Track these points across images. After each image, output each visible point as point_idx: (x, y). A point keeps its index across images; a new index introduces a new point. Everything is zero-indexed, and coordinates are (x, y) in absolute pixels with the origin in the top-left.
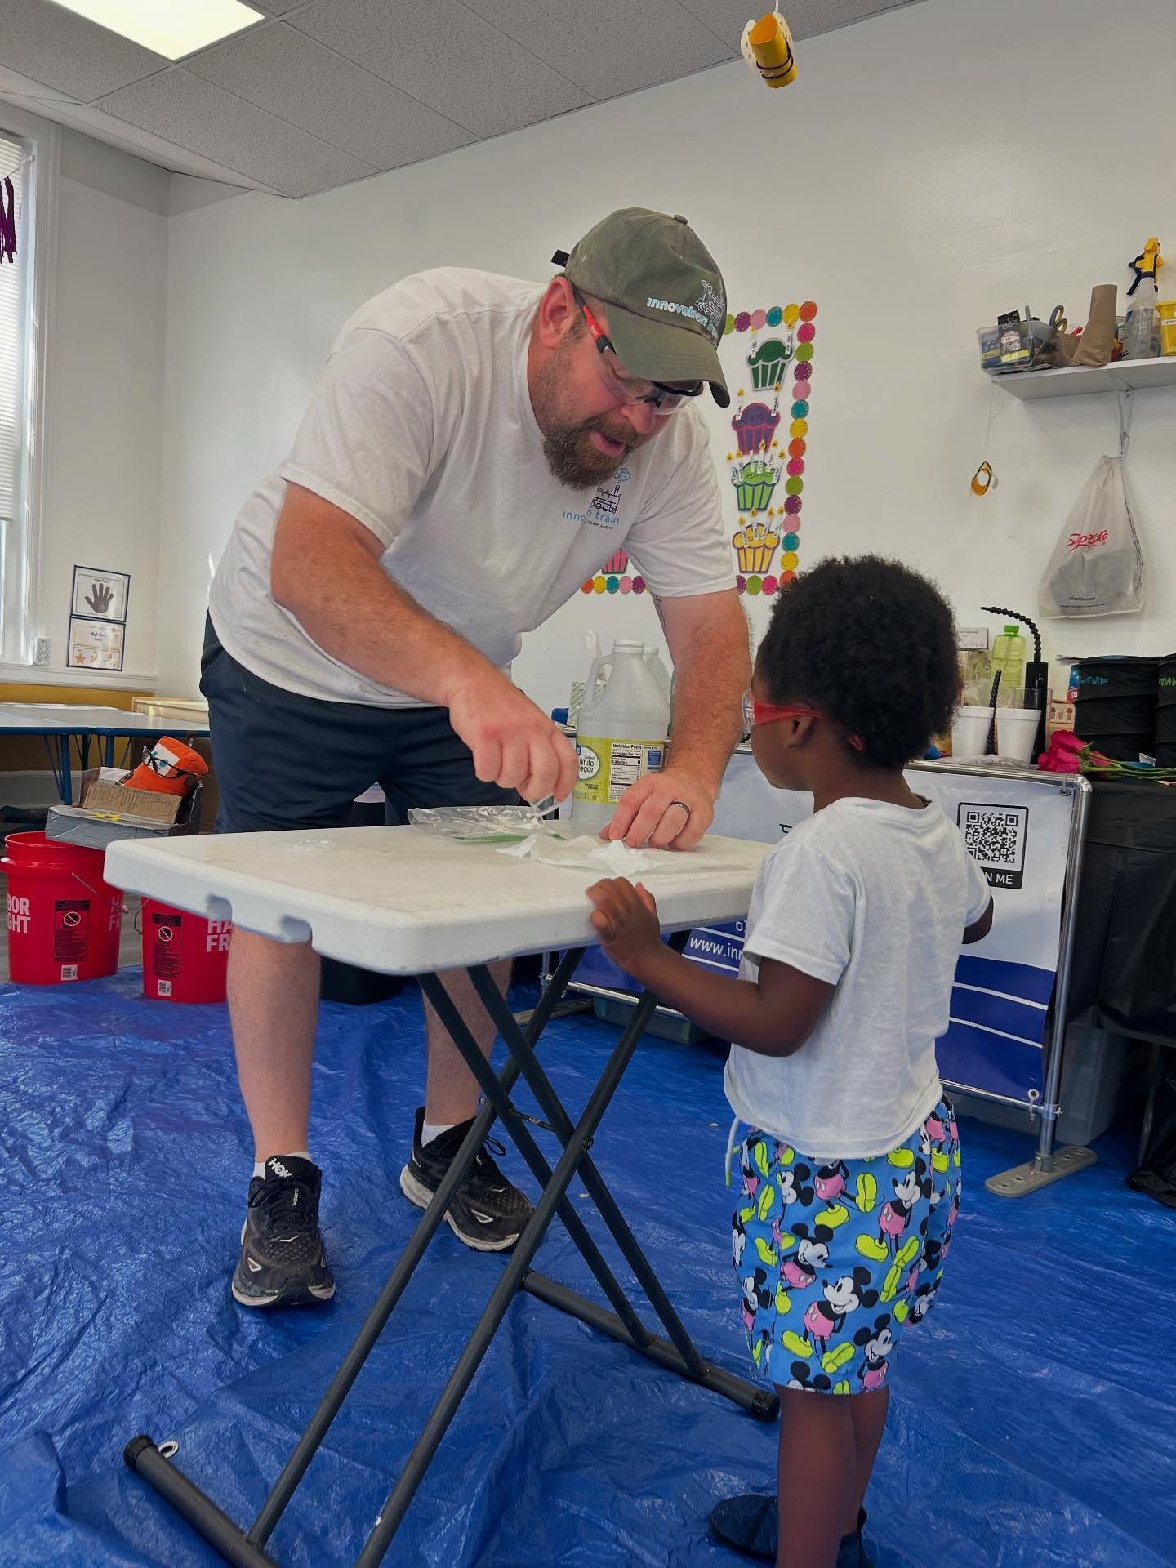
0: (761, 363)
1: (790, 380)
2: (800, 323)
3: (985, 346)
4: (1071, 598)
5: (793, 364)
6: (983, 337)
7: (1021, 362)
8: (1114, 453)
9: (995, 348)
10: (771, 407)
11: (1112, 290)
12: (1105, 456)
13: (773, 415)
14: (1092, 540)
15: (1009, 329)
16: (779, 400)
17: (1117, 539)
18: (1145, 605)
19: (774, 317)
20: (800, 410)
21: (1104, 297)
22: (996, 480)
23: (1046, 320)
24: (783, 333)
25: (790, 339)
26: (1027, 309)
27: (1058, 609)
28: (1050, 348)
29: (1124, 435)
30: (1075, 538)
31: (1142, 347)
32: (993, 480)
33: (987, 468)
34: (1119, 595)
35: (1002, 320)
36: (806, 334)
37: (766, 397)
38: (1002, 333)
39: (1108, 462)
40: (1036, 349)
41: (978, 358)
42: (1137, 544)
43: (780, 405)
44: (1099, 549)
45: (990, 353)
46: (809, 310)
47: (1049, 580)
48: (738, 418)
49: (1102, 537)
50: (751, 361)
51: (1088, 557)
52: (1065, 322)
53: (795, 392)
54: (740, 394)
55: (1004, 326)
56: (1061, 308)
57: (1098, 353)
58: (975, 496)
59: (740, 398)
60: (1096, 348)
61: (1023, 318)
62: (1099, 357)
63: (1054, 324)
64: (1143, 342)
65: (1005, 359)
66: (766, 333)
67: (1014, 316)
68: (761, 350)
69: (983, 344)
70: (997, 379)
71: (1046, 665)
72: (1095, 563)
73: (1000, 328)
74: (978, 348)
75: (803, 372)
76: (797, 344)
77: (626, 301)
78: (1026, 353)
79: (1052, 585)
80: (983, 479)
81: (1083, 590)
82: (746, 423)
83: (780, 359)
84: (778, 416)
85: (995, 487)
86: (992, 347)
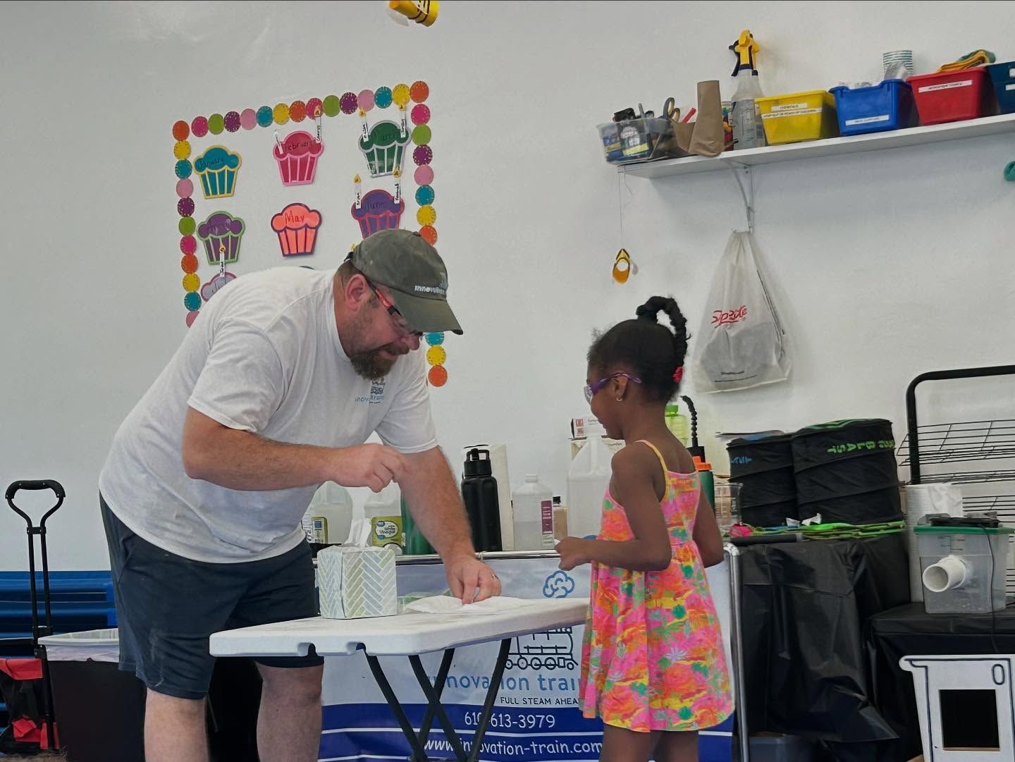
0: (375, 147)
1: (409, 164)
2: (412, 104)
3: (606, 140)
4: (723, 373)
5: (411, 148)
6: (603, 130)
7: (642, 155)
8: (744, 228)
9: (616, 142)
10: (393, 193)
11: (714, 86)
12: (735, 232)
13: (397, 202)
14: (734, 316)
15: (627, 125)
16: (401, 185)
17: (756, 315)
18: (791, 372)
19: (384, 98)
20: (425, 196)
21: (710, 90)
22: (636, 267)
23: (659, 113)
24: (393, 114)
25: (404, 122)
26: (641, 107)
27: (711, 384)
28: (668, 137)
29: (749, 209)
30: (718, 315)
31: (750, 135)
32: (632, 267)
33: (624, 255)
34: (765, 366)
35: (619, 116)
36: (421, 115)
37: (386, 183)
38: (621, 128)
39: (738, 236)
40: (654, 141)
41: (602, 153)
42: (775, 316)
43: (403, 190)
44: (741, 324)
45: (612, 146)
46: (420, 91)
47: (699, 357)
48: (358, 207)
49: (741, 312)
50: (364, 145)
51: (732, 333)
52: (678, 110)
53: (418, 177)
54: (356, 181)
55: (622, 122)
56: (672, 100)
57: (711, 145)
58: (617, 283)
59: (357, 184)
60: (709, 139)
61: (637, 113)
62: (712, 148)
63: (667, 116)
64: (749, 130)
65: (628, 152)
66: (377, 116)
67: (629, 113)
68: (373, 132)
69: (605, 139)
70: (622, 169)
71: (702, 448)
72: (738, 338)
73: (618, 125)
74: (601, 142)
75: (423, 155)
76: (412, 126)
77: (403, 288)
78: (645, 147)
79: (703, 362)
80: (623, 266)
81: (732, 365)
82: (368, 211)
83: (396, 142)
84: (402, 204)
85: (635, 272)
86: (613, 140)
